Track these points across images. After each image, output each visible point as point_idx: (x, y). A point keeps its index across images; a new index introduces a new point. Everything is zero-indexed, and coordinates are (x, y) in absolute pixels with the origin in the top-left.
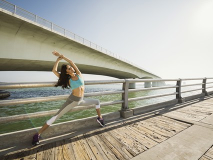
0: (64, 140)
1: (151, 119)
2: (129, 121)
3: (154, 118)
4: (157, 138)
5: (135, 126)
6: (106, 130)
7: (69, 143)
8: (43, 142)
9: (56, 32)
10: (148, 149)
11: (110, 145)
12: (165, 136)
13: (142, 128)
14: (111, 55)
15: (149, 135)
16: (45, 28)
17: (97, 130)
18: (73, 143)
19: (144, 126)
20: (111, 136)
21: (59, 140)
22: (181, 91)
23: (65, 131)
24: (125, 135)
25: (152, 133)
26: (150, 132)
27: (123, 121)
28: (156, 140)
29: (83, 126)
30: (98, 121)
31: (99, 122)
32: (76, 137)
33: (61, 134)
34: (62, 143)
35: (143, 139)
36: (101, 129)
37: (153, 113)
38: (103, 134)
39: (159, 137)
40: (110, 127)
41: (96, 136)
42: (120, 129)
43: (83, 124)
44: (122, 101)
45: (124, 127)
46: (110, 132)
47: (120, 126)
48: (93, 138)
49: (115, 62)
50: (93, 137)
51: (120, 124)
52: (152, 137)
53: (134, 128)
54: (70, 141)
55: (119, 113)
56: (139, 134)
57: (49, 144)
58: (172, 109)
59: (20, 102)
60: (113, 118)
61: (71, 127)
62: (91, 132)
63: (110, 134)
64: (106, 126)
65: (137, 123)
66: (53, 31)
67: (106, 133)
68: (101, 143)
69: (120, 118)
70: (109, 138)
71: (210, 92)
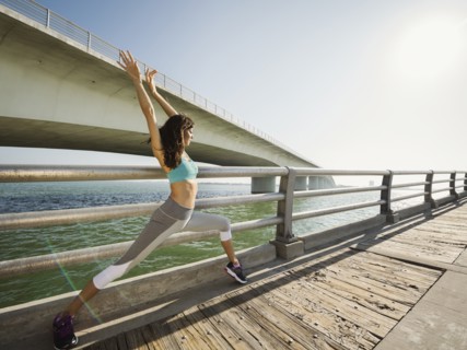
0: (149, 327)
1: (347, 259)
2: (301, 267)
3: (354, 257)
4: (386, 307)
5: (319, 278)
6: (255, 293)
7: (166, 335)
8: (89, 335)
9: (98, 55)
10: (381, 339)
11: (281, 334)
12: (402, 303)
13: (340, 283)
14: (227, 118)
15: (362, 301)
16: (71, 42)
17: (232, 293)
18: (178, 335)
19: (339, 277)
20: (273, 307)
21: (135, 326)
22: (392, 198)
23: (146, 299)
24: (306, 303)
25: (367, 295)
26: (360, 292)
27: (286, 267)
28: (385, 311)
29: (191, 284)
30: (230, 271)
31: (233, 274)
32: (180, 315)
33: (137, 310)
34: (146, 335)
35: (354, 311)
36: (242, 291)
37: (345, 246)
38: (249, 303)
39: (389, 304)
40: (261, 283)
41: (233, 309)
42: (288, 286)
43: (191, 278)
44: (279, 220)
45: (295, 282)
46: (267, 296)
47: (284, 281)
48: (229, 315)
49: (234, 133)
50: (227, 312)
51: (281, 275)
52: (373, 307)
53: (319, 283)
54: (169, 330)
55: (273, 247)
56: (339, 298)
57: (109, 340)
58: (380, 236)
59: (16, 221)
60: (262, 261)
61: (161, 288)
62: (217, 300)
63: (268, 302)
64: (250, 281)
65: (322, 271)
66: (92, 52)
67: (256, 301)
68: (256, 330)
69: (275, 260)
70: (270, 314)
71: (440, 201)
